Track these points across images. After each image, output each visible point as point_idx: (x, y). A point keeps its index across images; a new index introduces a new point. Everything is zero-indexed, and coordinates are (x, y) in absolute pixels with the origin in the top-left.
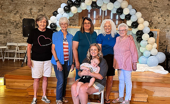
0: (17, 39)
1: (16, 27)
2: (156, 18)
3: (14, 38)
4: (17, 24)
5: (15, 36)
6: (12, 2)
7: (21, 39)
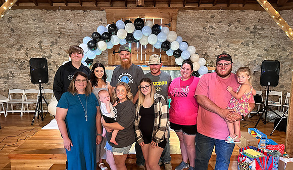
0: (23, 83)
1: (21, 67)
2: (212, 49)
3: (19, 83)
4: (22, 64)
5: (20, 80)
6: (14, 32)
7: (29, 84)
